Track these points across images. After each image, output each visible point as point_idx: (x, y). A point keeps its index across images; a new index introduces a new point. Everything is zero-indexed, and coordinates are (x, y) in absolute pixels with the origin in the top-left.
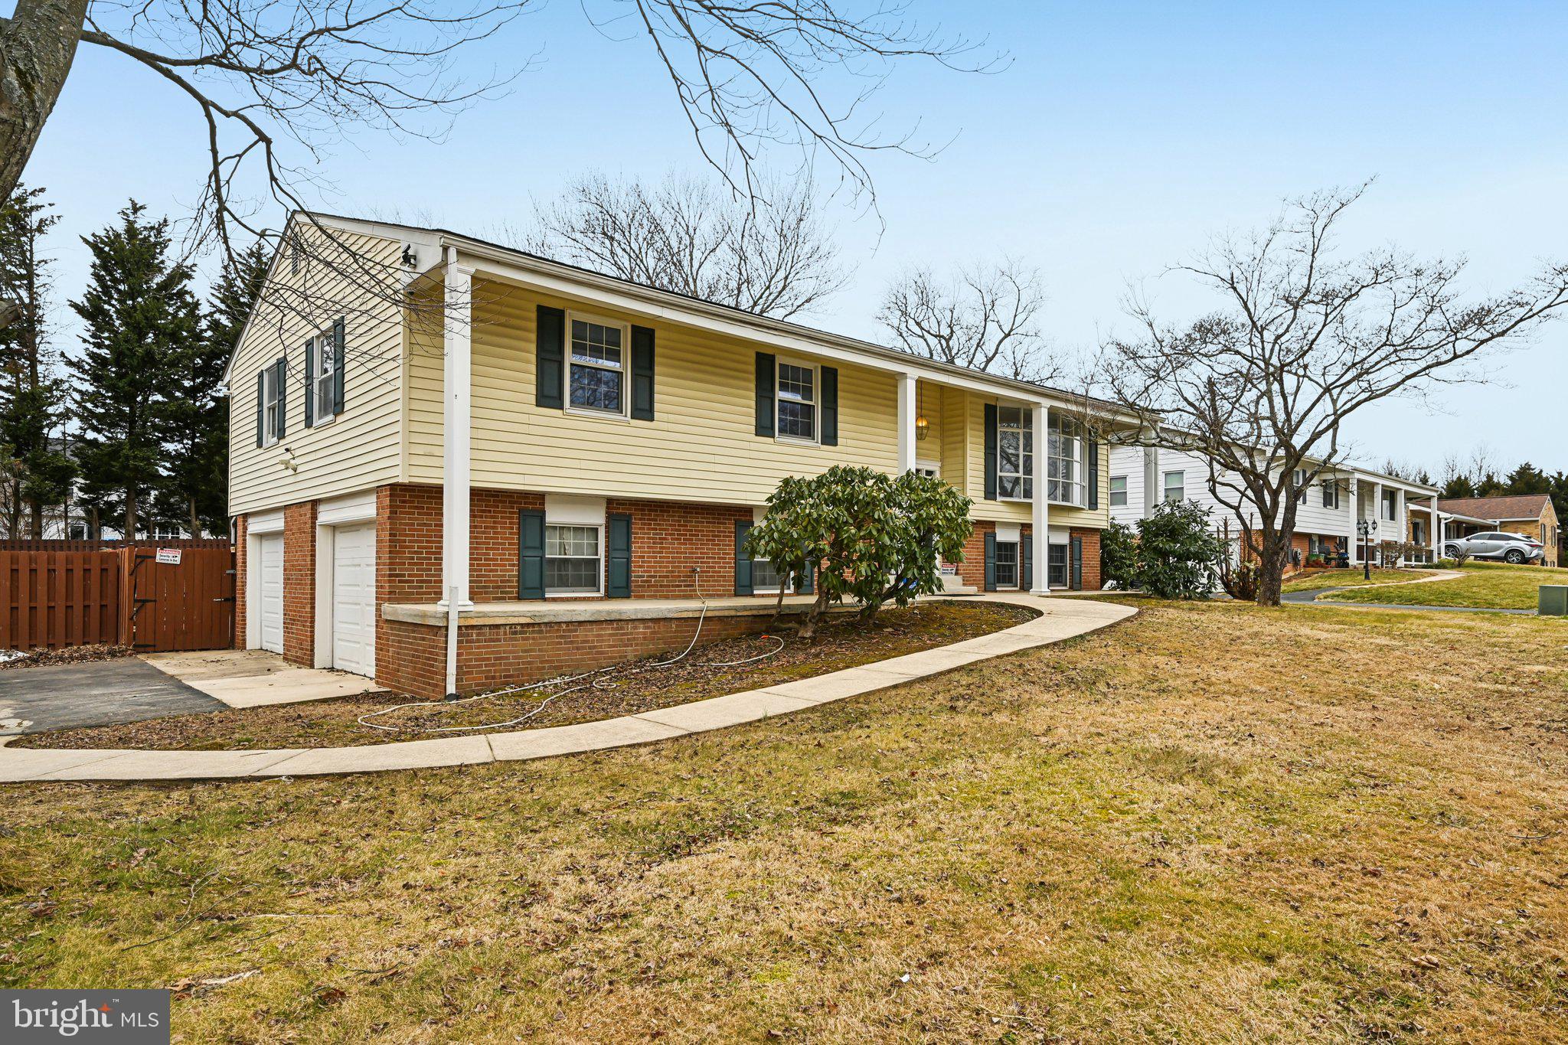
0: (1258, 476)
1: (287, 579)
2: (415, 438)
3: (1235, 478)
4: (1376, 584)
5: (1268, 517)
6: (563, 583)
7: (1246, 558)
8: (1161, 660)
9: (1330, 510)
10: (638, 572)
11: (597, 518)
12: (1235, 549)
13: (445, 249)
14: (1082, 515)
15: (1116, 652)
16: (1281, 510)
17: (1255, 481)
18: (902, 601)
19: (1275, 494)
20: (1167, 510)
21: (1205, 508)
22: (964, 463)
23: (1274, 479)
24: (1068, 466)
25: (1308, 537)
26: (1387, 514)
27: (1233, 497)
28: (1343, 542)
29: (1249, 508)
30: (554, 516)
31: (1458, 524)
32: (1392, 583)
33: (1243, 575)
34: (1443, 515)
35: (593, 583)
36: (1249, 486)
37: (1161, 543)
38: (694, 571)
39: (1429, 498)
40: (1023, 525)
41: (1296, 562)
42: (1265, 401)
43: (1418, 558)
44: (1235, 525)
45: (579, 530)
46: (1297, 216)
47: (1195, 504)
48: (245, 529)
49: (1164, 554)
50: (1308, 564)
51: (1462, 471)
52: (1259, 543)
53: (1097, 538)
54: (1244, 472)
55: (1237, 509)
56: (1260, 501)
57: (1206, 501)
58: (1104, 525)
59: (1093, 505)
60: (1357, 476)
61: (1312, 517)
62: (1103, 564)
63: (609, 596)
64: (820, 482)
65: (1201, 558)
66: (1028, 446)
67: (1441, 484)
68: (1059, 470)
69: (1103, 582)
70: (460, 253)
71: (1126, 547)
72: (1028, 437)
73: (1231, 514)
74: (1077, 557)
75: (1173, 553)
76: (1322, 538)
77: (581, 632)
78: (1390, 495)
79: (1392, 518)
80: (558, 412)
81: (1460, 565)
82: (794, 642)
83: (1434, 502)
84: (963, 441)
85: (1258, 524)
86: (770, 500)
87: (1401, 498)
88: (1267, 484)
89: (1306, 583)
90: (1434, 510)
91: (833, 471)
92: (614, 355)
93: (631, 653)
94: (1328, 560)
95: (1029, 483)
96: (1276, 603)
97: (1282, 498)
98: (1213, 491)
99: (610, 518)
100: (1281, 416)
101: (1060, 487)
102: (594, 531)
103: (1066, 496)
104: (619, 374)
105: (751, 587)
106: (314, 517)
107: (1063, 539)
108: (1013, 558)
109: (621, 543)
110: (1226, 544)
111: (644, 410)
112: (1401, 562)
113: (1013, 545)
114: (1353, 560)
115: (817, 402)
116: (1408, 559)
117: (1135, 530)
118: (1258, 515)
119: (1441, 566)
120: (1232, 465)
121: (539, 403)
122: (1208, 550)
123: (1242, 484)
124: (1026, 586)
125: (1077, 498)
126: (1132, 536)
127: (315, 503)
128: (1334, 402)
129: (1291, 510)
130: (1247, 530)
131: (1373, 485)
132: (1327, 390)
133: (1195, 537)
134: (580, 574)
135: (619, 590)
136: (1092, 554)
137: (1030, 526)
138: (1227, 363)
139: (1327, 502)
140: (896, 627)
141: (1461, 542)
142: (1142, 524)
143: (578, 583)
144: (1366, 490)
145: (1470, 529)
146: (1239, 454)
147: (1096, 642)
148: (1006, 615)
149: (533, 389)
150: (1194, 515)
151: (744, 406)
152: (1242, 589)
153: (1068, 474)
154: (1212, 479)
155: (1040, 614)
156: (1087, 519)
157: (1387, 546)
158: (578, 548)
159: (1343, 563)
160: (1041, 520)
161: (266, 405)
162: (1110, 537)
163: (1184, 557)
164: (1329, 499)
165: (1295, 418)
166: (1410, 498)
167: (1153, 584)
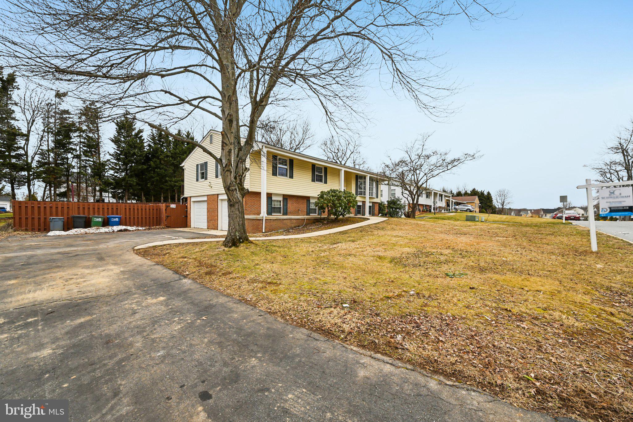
0: (411, 192)
1: (208, 212)
2: (252, 182)
3: (407, 192)
4: (437, 216)
5: (413, 200)
6: (275, 212)
7: (409, 209)
8: (394, 226)
9: (428, 199)
10: (289, 210)
11: (281, 199)
12: (407, 207)
13: (263, 146)
14: (375, 199)
15: (386, 225)
16: (416, 199)
17: (411, 193)
18: (344, 216)
19: (415, 196)
20: (393, 198)
21: (401, 198)
22: (351, 188)
23: (414, 193)
24: (372, 188)
25: (423, 205)
26: (440, 200)
27: (406, 196)
28: (431, 206)
29: (410, 198)
30: (274, 198)
31: (457, 202)
32: (439, 215)
33: (408, 213)
34: (453, 200)
35: (280, 212)
36: (410, 194)
37: (392, 205)
38: (299, 210)
39: (450, 196)
40: (363, 202)
41: (420, 211)
42: (413, 176)
43: (447, 210)
44: (407, 202)
45: (277, 201)
46: (420, 137)
47: (399, 197)
48: (190, 200)
49: (392, 208)
50: (422, 211)
51: (460, 190)
52: (411, 205)
53: (378, 204)
54: (409, 191)
55: (407, 198)
56: (412, 197)
57: (401, 197)
58: (379, 202)
59: (377, 197)
60: (434, 191)
61: (423, 200)
62: (379, 210)
63: (283, 215)
64: (329, 192)
65: (400, 209)
66: (365, 184)
67: (455, 193)
68: (371, 189)
69: (379, 214)
70: (265, 147)
71: (384, 207)
72: (365, 182)
73: (406, 199)
74: (374, 209)
75: (394, 208)
76: (426, 205)
77: (285, 221)
78: (441, 195)
79: (442, 201)
80: (276, 177)
81: (456, 212)
82: (323, 224)
83: (451, 197)
84: (351, 183)
85: (411, 202)
86: (318, 195)
87: (443, 196)
88: (413, 193)
89: (422, 215)
90: (451, 199)
91: (331, 190)
92: (286, 165)
93: (293, 225)
94: (427, 211)
95: (365, 192)
96: (414, 218)
97: (416, 196)
98: (402, 195)
99: (284, 199)
100: (416, 180)
101: (371, 193)
102: (280, 201)
103: (372, 195)
104: (287, 169)
105: (309, 214)
106: (218, 198)
107: (371, 205)
108: (360, 209)
109: (286, 204)
110: (405, 206)
111: (291, 177)
112: (443, 211)
113: (360, 206)
114: (432, 211)
115: (323, 174)
116: (445, 210)
117: (386, 203)
118: (411, 200)
119: (452, 212)
120: (406, 189)
121: (273, 175)
122: (401, 207)
123: (408, 193)
124: (364, 214)
125: (374, 196)
126: (385, 204)
127: (218, 195)
128: (427, 176)
129: (418, 199)
130: (409, 203)
131: (437, 193)
132: (425, 174)
133: (399, 204)
134: (278, 210)
135: (285, 213)
136: (377, 208)
137: (365, 202)
138: (406, 168)
139: (427, 197)
140: (342, 221)
141: (457, 207)
142: (388, 201)
143: (277, 212)
144: (435, 194)
145: (460, 204)
146: (408, 187)
147: (381, 223)
148: (363, 219)
149: (271, 172)
150: (398, 200)
151: (309, 176)
152: (408, 216)
153: (372, 190)
154: (402, 192)
155: (369, 219)
156: (375, 200)
157: (440, 207)
158: (277, 205)
159: (430, 211)
160: (367, 200)
161: (199, 172)
162: (381, 205)
163: (396, 209)
164: (428, 196)
165: (419, 179)
166: (445, 196)
167: (390, 214)
